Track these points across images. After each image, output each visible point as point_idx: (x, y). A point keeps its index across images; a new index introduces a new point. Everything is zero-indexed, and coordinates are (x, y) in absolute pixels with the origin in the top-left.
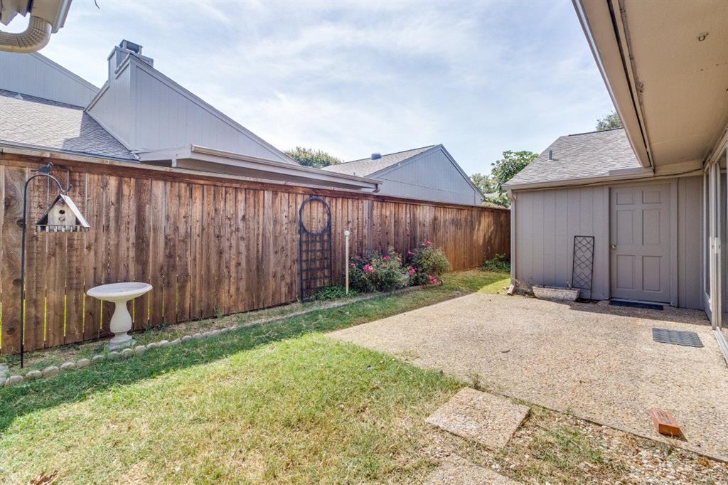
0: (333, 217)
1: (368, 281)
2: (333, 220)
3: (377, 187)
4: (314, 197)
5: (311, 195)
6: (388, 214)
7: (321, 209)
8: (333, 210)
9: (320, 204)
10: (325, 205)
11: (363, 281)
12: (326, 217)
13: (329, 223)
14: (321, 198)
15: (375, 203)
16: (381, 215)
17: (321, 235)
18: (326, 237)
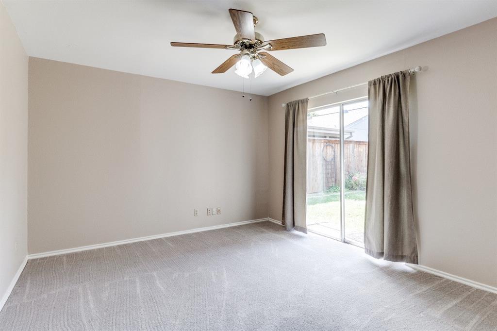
0: (336, 152)
1: (354, 185)
2: (336, 155)
3: (351, 134)
4: (328, 144)
5: (327, 143)
6: (362, 150)
7: (331, 149)
8: (336, 149)
9: (331, 147)
10: (332, 146)
11: (352, 184)
12: (333, 153)
13: (334, 155)
14: (331, 144)
15: (355, 145)
16: (359, 151)
17: (331, 162)
18: (333, 163)
